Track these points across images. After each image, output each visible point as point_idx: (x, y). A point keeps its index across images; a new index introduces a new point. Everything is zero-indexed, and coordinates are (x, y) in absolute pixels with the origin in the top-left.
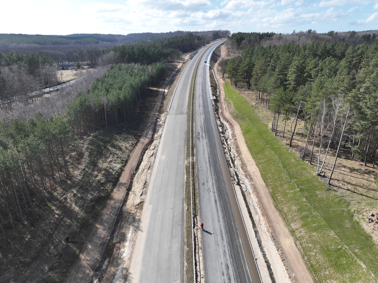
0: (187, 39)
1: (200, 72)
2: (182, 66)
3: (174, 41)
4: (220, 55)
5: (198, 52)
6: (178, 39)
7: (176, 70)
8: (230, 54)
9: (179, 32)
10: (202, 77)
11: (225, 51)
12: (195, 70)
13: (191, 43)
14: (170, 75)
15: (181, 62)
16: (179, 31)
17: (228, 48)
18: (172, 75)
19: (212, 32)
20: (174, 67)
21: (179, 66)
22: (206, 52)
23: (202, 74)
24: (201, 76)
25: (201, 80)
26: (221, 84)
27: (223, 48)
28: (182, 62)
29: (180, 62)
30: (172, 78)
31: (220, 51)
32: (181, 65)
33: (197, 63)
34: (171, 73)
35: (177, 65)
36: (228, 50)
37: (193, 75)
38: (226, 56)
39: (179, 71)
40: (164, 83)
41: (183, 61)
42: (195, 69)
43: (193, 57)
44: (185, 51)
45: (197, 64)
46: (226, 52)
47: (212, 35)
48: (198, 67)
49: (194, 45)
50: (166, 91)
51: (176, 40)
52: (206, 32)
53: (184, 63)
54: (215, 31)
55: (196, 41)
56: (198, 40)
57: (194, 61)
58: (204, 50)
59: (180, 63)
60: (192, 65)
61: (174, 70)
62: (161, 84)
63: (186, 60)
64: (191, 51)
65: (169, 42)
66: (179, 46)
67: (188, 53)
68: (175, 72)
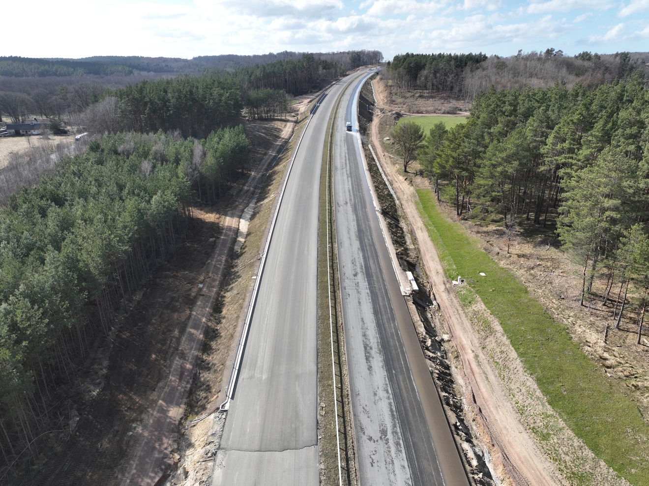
0: (303, 66)
1: (340, 155)
2: (293, 132)
3: (276, 70)
4: (374, 102)
5: (327, 95)
6: (284, 67)
7: (279, 143)
8: (394, 98)
9: (286, 54)
10: (348, 172)
11: (381, 92)
12: (325, 146)
13: (311, 74)
14: (262, 159)
15: (290, 119)
16: (286, 52)
17: (387, 86)
18: (267, 159)
19: (348, 53)
20: (272, 135)
21: (286, 131)
22: (343, 94)
23: (348, 162)
24: (345, 170)
25: (348, 185)
26: (405, 197)
27: (377, 84)
28: (293, 119)
29: (287, 121)
30: (267, 170)
31: (371, 93)
32: (290, 130)
33: (329, 124)
34: (265, 154)
35: (280, 130)
36: (388, 91)
37: (322, 165)
38: (387, 103)
39: (284, 148)
40: (241, 191)
41: (294, 116)
42: (326, 142)
43: (318, 106)
44: (299, 91)
45: (328, 128)
46: (385, 94)
47: (350, 58)
48: (331, 136)
49: (317, 79)
50: (244, 226)
51: (278, 68)
52: (337, 54)
53: (297, 122)
54: (354, 52)
55: (321, 71)
56: (324, 68)
57: (322, 119)
58: (338, 90)
59: (289, 124)
60: (317, 129)
61: (273, 144)
62: (232, 195)
63: (301, 114)
64: (311, 92)
65: (264, 72)
66: (286, 81)
67: (304, 96)
68: (273, 151)
